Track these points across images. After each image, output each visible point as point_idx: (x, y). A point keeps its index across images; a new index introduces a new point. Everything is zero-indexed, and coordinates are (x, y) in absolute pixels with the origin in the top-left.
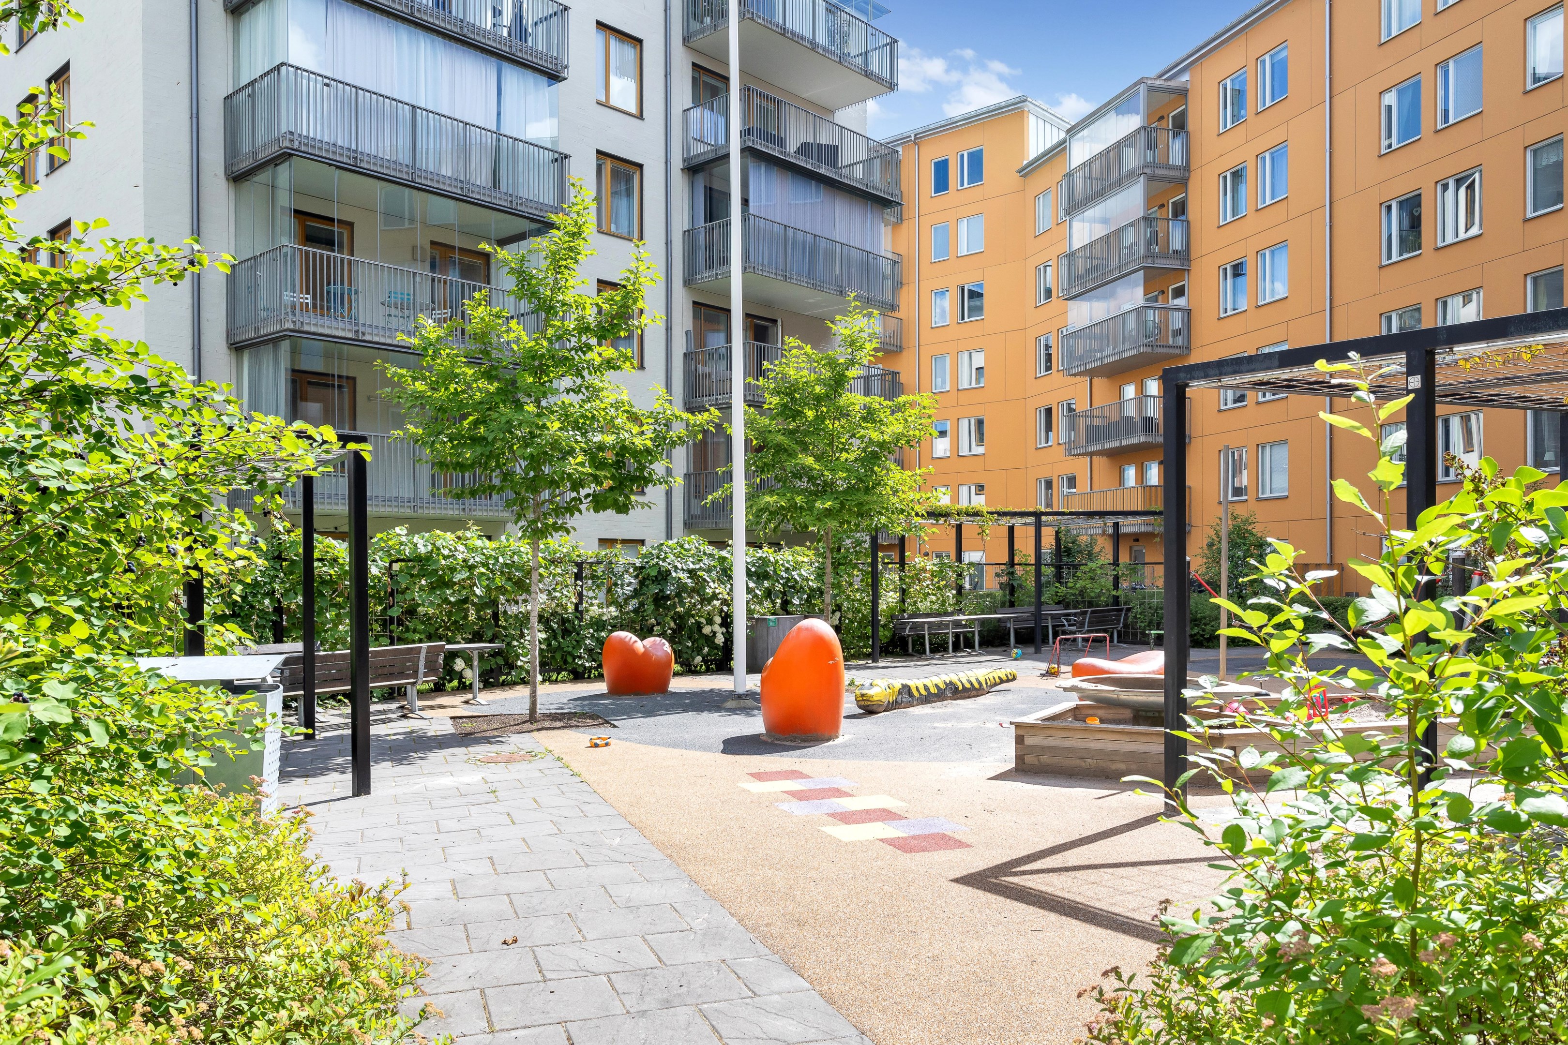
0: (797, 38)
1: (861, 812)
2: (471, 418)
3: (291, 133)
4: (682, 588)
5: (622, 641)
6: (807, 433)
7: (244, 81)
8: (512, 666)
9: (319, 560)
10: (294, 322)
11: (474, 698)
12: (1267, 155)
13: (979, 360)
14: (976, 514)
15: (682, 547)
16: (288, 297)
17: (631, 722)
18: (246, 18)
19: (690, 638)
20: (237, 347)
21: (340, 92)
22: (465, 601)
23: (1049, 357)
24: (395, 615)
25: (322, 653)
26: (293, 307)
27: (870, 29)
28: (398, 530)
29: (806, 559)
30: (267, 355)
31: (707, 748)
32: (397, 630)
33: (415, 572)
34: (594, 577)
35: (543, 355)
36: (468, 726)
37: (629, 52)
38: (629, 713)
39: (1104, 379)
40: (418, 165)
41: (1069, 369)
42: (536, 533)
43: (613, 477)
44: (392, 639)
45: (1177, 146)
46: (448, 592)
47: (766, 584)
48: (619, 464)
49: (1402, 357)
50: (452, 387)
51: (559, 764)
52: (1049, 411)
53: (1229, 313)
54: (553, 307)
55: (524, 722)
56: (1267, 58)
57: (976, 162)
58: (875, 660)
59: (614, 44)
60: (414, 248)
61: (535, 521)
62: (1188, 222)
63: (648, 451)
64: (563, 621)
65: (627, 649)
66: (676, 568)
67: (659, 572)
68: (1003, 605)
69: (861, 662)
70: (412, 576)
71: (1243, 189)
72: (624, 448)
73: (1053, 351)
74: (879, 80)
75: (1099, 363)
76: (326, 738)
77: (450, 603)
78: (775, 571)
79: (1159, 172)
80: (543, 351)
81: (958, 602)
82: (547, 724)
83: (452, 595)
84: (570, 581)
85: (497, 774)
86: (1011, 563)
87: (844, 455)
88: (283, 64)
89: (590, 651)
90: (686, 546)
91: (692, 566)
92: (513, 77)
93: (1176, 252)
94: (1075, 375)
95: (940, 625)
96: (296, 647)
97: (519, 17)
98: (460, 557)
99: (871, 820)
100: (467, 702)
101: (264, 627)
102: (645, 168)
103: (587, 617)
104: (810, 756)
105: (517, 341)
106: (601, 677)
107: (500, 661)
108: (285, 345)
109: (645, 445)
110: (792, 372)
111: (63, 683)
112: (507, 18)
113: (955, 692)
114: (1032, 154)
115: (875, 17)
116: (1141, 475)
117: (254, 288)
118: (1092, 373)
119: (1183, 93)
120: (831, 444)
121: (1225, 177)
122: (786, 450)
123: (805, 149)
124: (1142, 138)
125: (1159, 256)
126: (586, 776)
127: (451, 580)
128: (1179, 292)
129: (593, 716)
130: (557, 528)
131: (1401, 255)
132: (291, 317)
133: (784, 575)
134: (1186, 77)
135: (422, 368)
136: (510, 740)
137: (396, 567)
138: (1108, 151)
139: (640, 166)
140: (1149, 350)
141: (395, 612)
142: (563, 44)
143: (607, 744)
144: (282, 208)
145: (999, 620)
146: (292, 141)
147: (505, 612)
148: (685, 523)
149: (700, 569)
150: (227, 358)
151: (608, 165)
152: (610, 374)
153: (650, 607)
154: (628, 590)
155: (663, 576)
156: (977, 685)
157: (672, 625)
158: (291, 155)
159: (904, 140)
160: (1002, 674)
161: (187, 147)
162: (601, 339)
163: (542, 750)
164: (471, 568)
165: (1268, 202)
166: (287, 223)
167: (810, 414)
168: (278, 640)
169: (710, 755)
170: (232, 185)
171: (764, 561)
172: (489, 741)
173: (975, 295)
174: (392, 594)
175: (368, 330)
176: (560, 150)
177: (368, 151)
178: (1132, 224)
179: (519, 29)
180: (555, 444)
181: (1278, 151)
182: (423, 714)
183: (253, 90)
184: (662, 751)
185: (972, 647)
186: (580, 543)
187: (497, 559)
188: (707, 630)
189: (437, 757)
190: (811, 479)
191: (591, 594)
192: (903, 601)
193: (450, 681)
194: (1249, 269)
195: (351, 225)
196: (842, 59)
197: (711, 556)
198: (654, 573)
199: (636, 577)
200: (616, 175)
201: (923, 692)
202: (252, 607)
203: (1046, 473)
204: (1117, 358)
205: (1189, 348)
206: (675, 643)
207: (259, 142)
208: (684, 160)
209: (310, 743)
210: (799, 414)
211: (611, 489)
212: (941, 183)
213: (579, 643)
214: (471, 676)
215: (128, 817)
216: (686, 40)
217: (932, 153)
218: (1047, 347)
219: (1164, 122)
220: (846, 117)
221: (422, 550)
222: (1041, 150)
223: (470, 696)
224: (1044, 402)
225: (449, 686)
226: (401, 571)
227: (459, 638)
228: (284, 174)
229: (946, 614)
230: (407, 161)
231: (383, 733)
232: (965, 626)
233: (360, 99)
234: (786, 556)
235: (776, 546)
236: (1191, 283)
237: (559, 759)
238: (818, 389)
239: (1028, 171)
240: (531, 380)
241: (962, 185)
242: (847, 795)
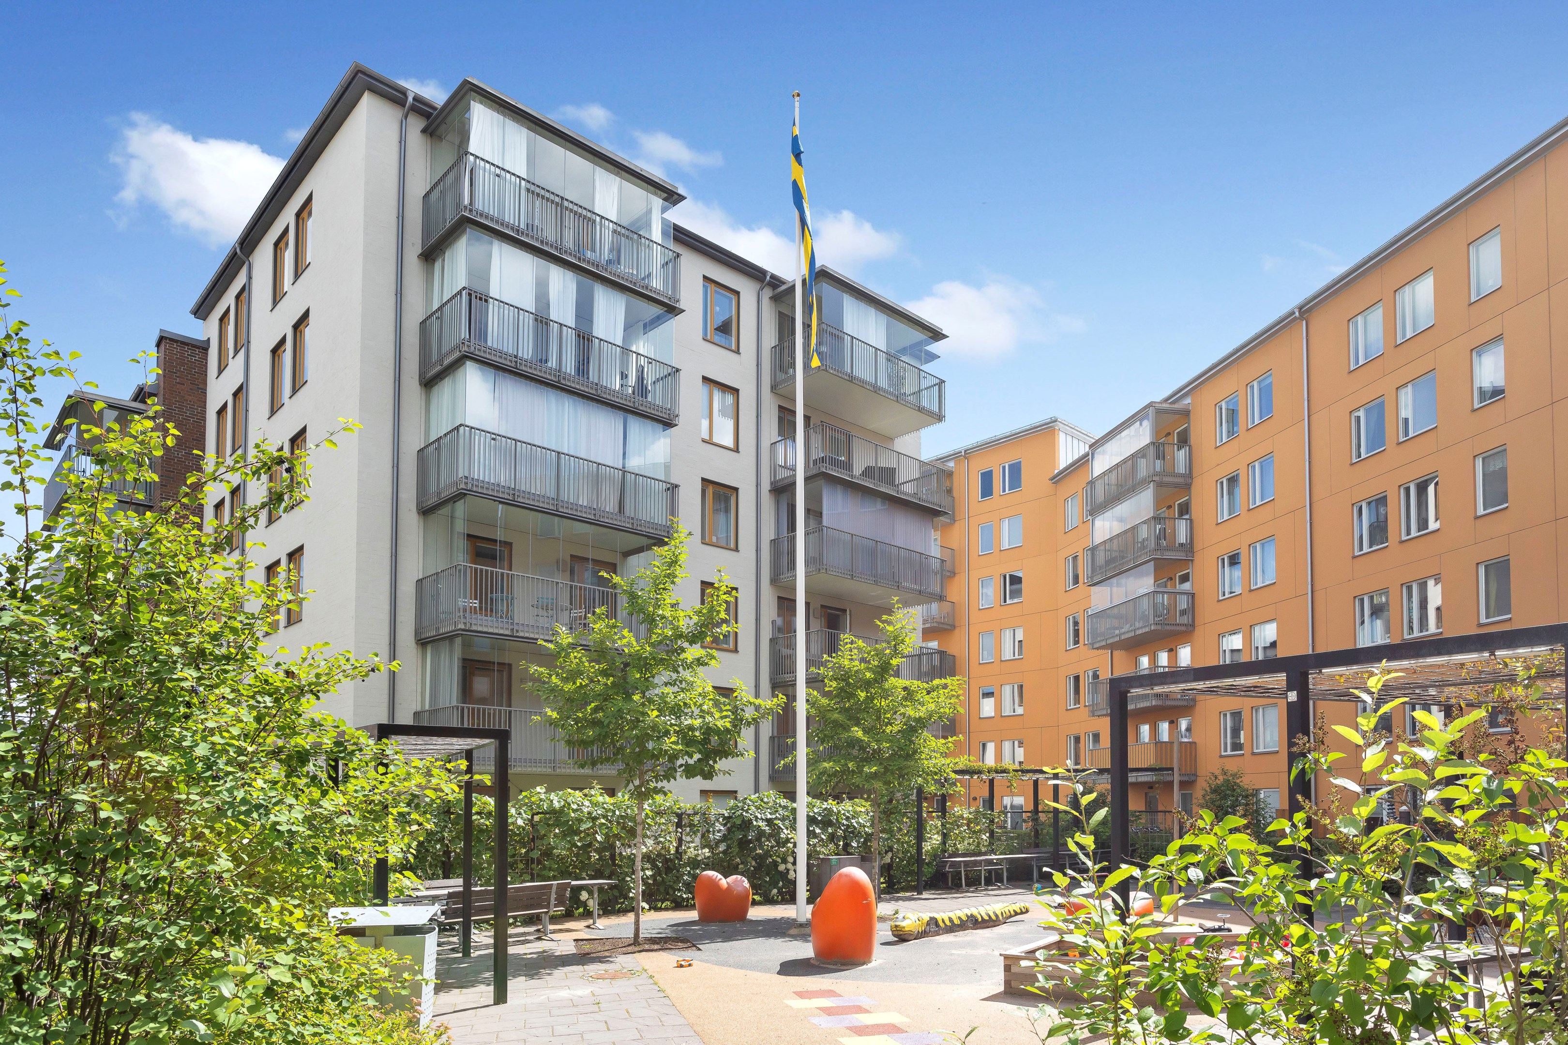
0: (862, 383)
1: (873, 1026)
2: (593, 705)
3: (466, 478)
4: (761, 833)
5: (710, 878)
6: (859, 710)
7: (433, 438)
8: (626, 897)
9: (478, 813)
10: (465, 624)
11: (594, 923)
12: (1257, 464)
13: (1020, 636)
14: (1004, 771)
15: (762, 800)
16: (461, 602)
17: (713, 946)
18: (435, 389)
19: (768, 874)
20: (422, 643)
21: (504, 444)
22: (590, 845)
23: (1076, 633)
24: (535, 857)
25: (478, 889)
26: (465, 610)
27: (922, 374)
28: (538, 789)
29: (863, 810)
30: (445, 647)
31: (766, 970)
32: (536, 868)
33: (551, 822)
34: (691, 825)
35: (646, 658)
36: (587, 948)
37: (729, 399)
38: (712, 938)
39: (1123, 652)
40: (561, 498)
41: (1092, 644)
42: (641, 795)
43: (700, 752)
44: (532, 875)
45: (1181, 455)
46: (576, 838)
47: (830, 830)
48: (706, 741)
49: (1282, 677)
50: (578, 682)
51: (651, 981)
52: (1077, 679)
53: (1227, 596)
54: (654, 620)
55: (629, 945)
56: (1255, 383)
57: (1015, 471)
58: (920, 893)
59: (717, 395)
60: (558, 562)
61: (640, 786)
62: (1191, 520)
63: (727, 730)
64: (666, 861)
65: (714, 884)
66: (756, 817)
67: (743, 821)
68: (1029, 845)
69: (908, 894)
70: (548, 825)
71: (1237, 491)
72: (709, 728)
73: (1081, 627)
74: (929, 413)
75: (1117, 639)
76: (480, 956)
77: (577, 846)
78: (837, 820)
79: (1167, 479)
80: (647, 654)
81: (991, 844)
82: (647, 947)
83: (580, 840)
84: (672, 829)
85: (602, 988)
86: (1036, 811)
87: (889, 728)
88: (461, 425)
89: (688, 885)
90: (766, 800)
91: (769, 816)
92: (636, 427)
93: (1182, 545)
94: (1098, 649)
95: (975, 863)
96: (456, 884)
97: (641, 378)
98: (586, 810)
99: (879, 1033)
100: (588, 927)
101: (436, 866)
102: (740, 491)
103: (685, 857)
104: (846, 978)
105: (629, 645)
106: (693, 907)
107: (616, 893)
108: (458, 641)
109: (724, 727)
110: (846, 662)
111: (287, 954)
112: (632, 380)
113: (975, 923)
114: (1062, 465)
115: (927, 362)
116: (1154, 731)
117: (436, 597)
118: (1112, 647)
119: (1186, 414)
120: (879, 718)
121: (1222, 483)
122: (841, 725)
123: (868, 472)
124: (1152, 452)
125: (1168, 549)
126: (669, 992)
127: (578, 829)
128: (1185, 579)
129: (684, 941)
130: (657, 791)
131: (1371, 547)
132: (463, 620)
133: (845, 822)
134: (1188, 401)
135: (556, 667)
136: (617, 960)
137: (537, 818)
138: (1125, 461)
139: (736, 490)
140: (1159, 627)
141: (536, 854)
142: (674, 400)
143: (690, 965)
144: (459, 533)
145: (1025, 858)
146: (466, 483)
147: (621, 854)
148: (770, 777)
149: (776, 818)
150: (415, 651)
151: (710, 490)
152: (700, 670)
153: (735, 850)
154: (718, 836)
155: (746, 824)
156: (994, 917)
157: (754, 863)
158: (465, 494)
159: (956, 456)
160: (1017, 907)
161: (390, 490)
162: (692, 642)
163: (640, 969)
164: (594, 819)
165: (1258, 503)
166: (461, 544)
167: (862, 695)
168: (446, 876)
169: (768, 975)
170: (422, 517)
171: (829, 811)
172: (601, 960)
173: (1016, 580)
174: (533, 840)
175: (521, 628)
176: (672, 481)
177: (523, 488)
178: (1144, 522)
179: (641, 388)
180: (654, 728)
181: (1266, 460)
182: (553, 936)
183: (439, 445)
184: (732, 972)
185: (1001, 881)
186: (681, 798)
187: (614, 812)
188: (782, 867)
189: (560, 973)
190: (862, 748)
191: (688, 839)
192: (944, 843)
193: (577, 909)
194: (1243, 558)
195: (509, 544)
196: (899, 398)
197: (785, 807)
198: (739, 822)
199: (725, 825)
200: (717, 497)
201: (948, 923)
202: (427, 851)
203: (1075, 730)
204: (1132, 634)
205: (1193, 625)
206: (756, 878)
207: (442, 485)
208: (772, 484)
209: (467, 960)
210: (852, 695)
211: (699, 760)
212: (987, 490)
213: (678, 878)
214: (593, 905)
215: (325, 1036)
216: (774, 388)
217: (980, 465)
218: (1076, 623)
219: (1170, 437)
220: (903, 444)
221: (556, 805)
222: (1070, 461)
223: (591, 921)
224: (1073, 672)
225: (577, 913)
226: (541, 821)
227: (584, 875)
228: (460, 508)
229: (980, 854)
230: (553, 495)
231: (522, 952)
232: (996, 864)
233: (518, 448)
234: (847, 806)
235: (838, 798)
236: (1195, 571)
237: (651, 977)
238: (868, 675)
239: (1059, 478)
240: (638, 676)
241: (1004, 491)
242: (866, 1011)
